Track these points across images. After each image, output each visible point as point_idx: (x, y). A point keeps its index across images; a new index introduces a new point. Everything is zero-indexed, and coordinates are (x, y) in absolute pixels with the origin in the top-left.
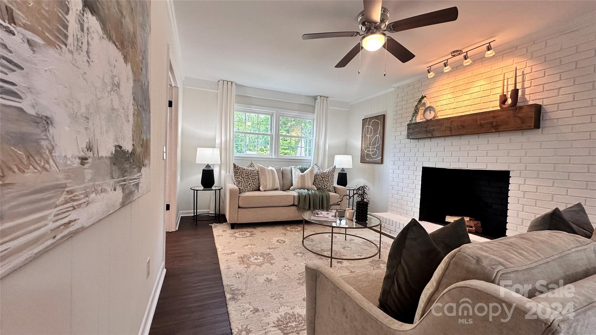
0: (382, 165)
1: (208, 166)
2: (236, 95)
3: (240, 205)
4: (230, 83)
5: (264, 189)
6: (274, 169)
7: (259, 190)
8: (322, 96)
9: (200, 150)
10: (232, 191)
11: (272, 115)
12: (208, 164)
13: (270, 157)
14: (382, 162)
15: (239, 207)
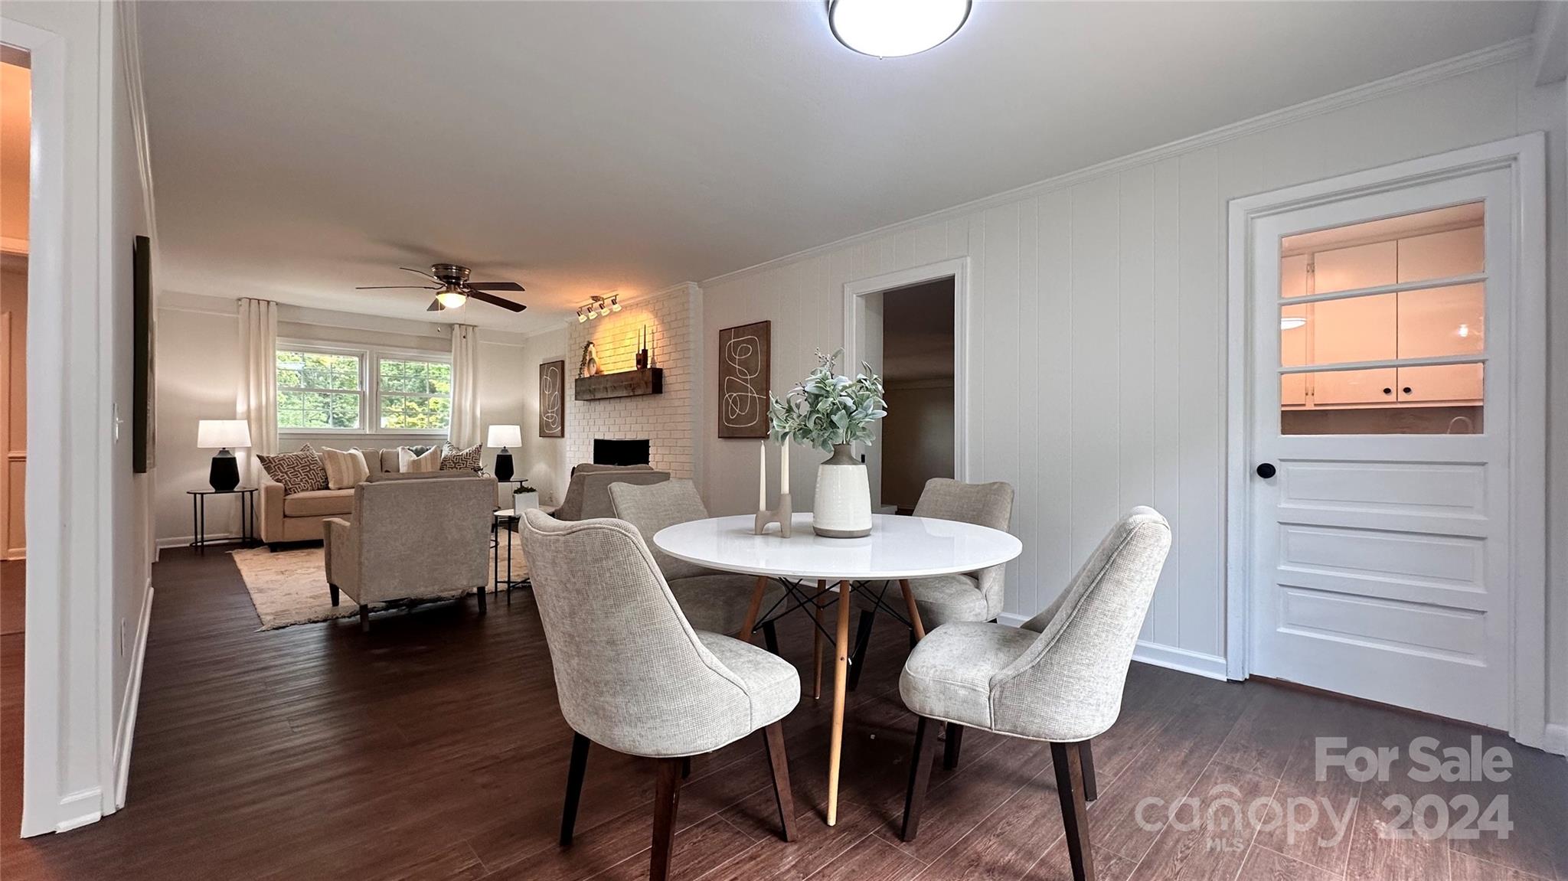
0: (563, 439)
1: (224, 451)
2: (279, 322)
3: (287, 513)
4: (263, 305)
5: (337, 486)
6: (359, 454)
7: (327, 488)
8: (463, 325)
9: (202, 423)
10: (268, 490)
11: (363, 355)
12: (224, 448)
13: (362, 432)
14: (563, 436)
15: (285, 516)
